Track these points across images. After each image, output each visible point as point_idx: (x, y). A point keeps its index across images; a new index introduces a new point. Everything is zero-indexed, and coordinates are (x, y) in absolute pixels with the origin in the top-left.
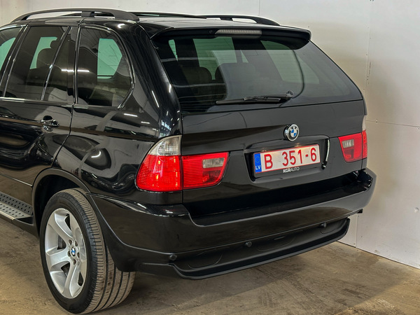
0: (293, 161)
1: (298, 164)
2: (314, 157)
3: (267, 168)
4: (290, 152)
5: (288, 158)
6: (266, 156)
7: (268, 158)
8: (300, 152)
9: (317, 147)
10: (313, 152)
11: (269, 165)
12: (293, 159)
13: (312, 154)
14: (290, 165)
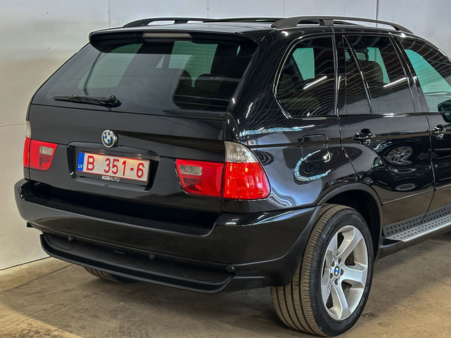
0: (115, 170)
1: (120, 175)
2: (140, 173)
3: (88, 169)
4: (114, 160)
5: (111, 165)
6: (89, 157)
7: (91, 160)
8: (124, 163)
9: (147, 164)
10: (141, 167)
11: (90, 166)
12: (115, 168)
13: (138, 169)
14: (110, 174)
